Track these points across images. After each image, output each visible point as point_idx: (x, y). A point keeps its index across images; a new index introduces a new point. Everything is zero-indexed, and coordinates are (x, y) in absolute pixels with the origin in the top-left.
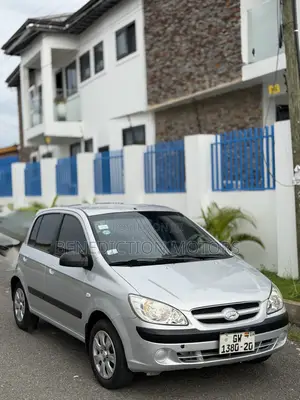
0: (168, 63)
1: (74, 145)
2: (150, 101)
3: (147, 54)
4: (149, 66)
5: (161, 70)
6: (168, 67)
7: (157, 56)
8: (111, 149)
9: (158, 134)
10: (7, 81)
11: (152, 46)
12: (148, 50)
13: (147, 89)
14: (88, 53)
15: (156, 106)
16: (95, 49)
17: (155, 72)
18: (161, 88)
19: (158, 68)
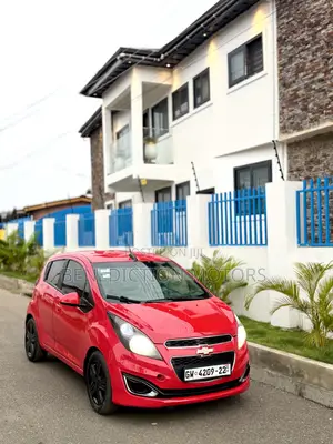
0: (321, 76)
1: (160, 191)
2: (283, 129)
3: (280, 71)
5: (307, 86)
6: (322, 80)
7: (300, 69)
10: (80, 131)
13: (281, 114)
14: (186, 85)
15: (296, 134)
16: (196, 80)
17: (297, 90)
18: (305, 109)
19: (302, 85)
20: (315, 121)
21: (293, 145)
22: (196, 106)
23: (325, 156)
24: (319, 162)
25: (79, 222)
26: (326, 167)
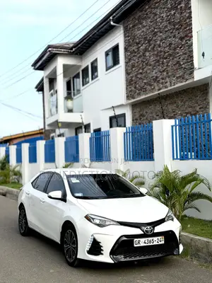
0: (141, 71)
2: (128, 97)
3: (126, 66)
4: (127, 73)
5: (136, 76)
6: (141, 73)
7: (133, 66)
8: (102, 130)
9: (134, 120)
11: (130, 60)
12: (126, 63)
13: (127, 89)
14: (88, 67)
15: (133, 100)
16: (92, 64)
17: (132, 77)
18: (135, 88)
19: (134, 75)
20: (139, 94)
21: (134, 106)
22: (92, 79)
23: (146, 113)
24: (144, 116)
25: (29, 148)
26: (147, 119)
